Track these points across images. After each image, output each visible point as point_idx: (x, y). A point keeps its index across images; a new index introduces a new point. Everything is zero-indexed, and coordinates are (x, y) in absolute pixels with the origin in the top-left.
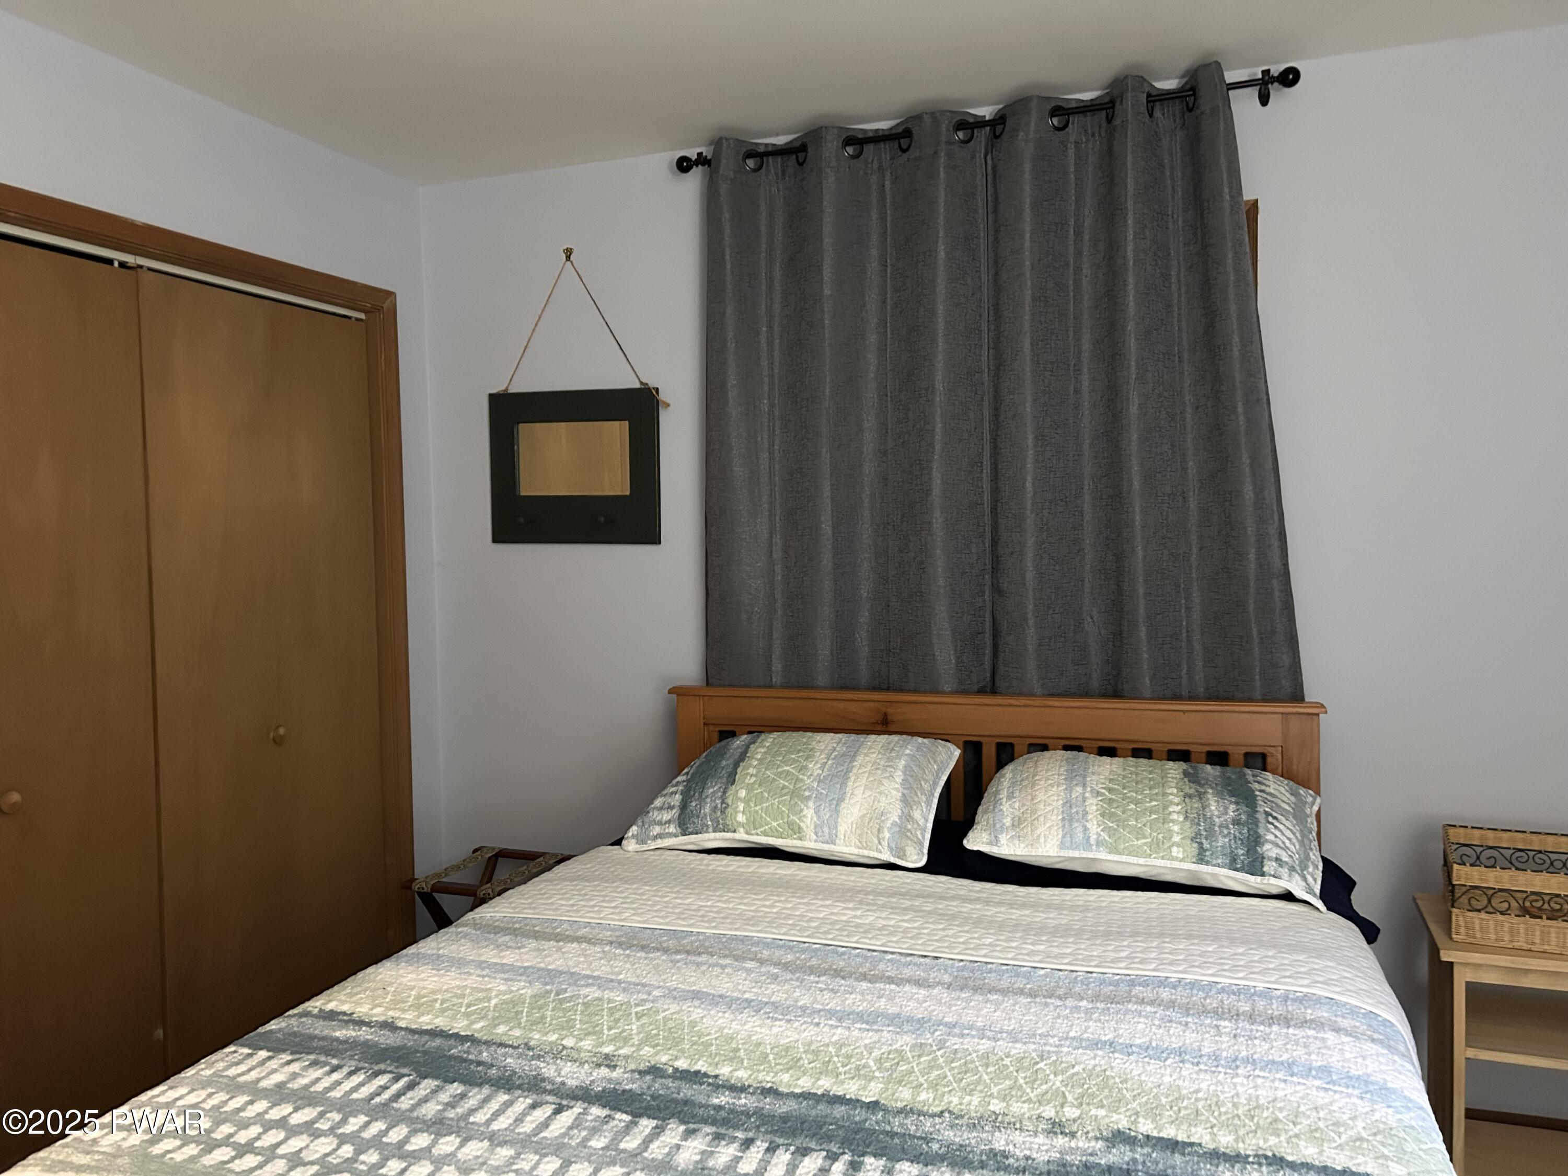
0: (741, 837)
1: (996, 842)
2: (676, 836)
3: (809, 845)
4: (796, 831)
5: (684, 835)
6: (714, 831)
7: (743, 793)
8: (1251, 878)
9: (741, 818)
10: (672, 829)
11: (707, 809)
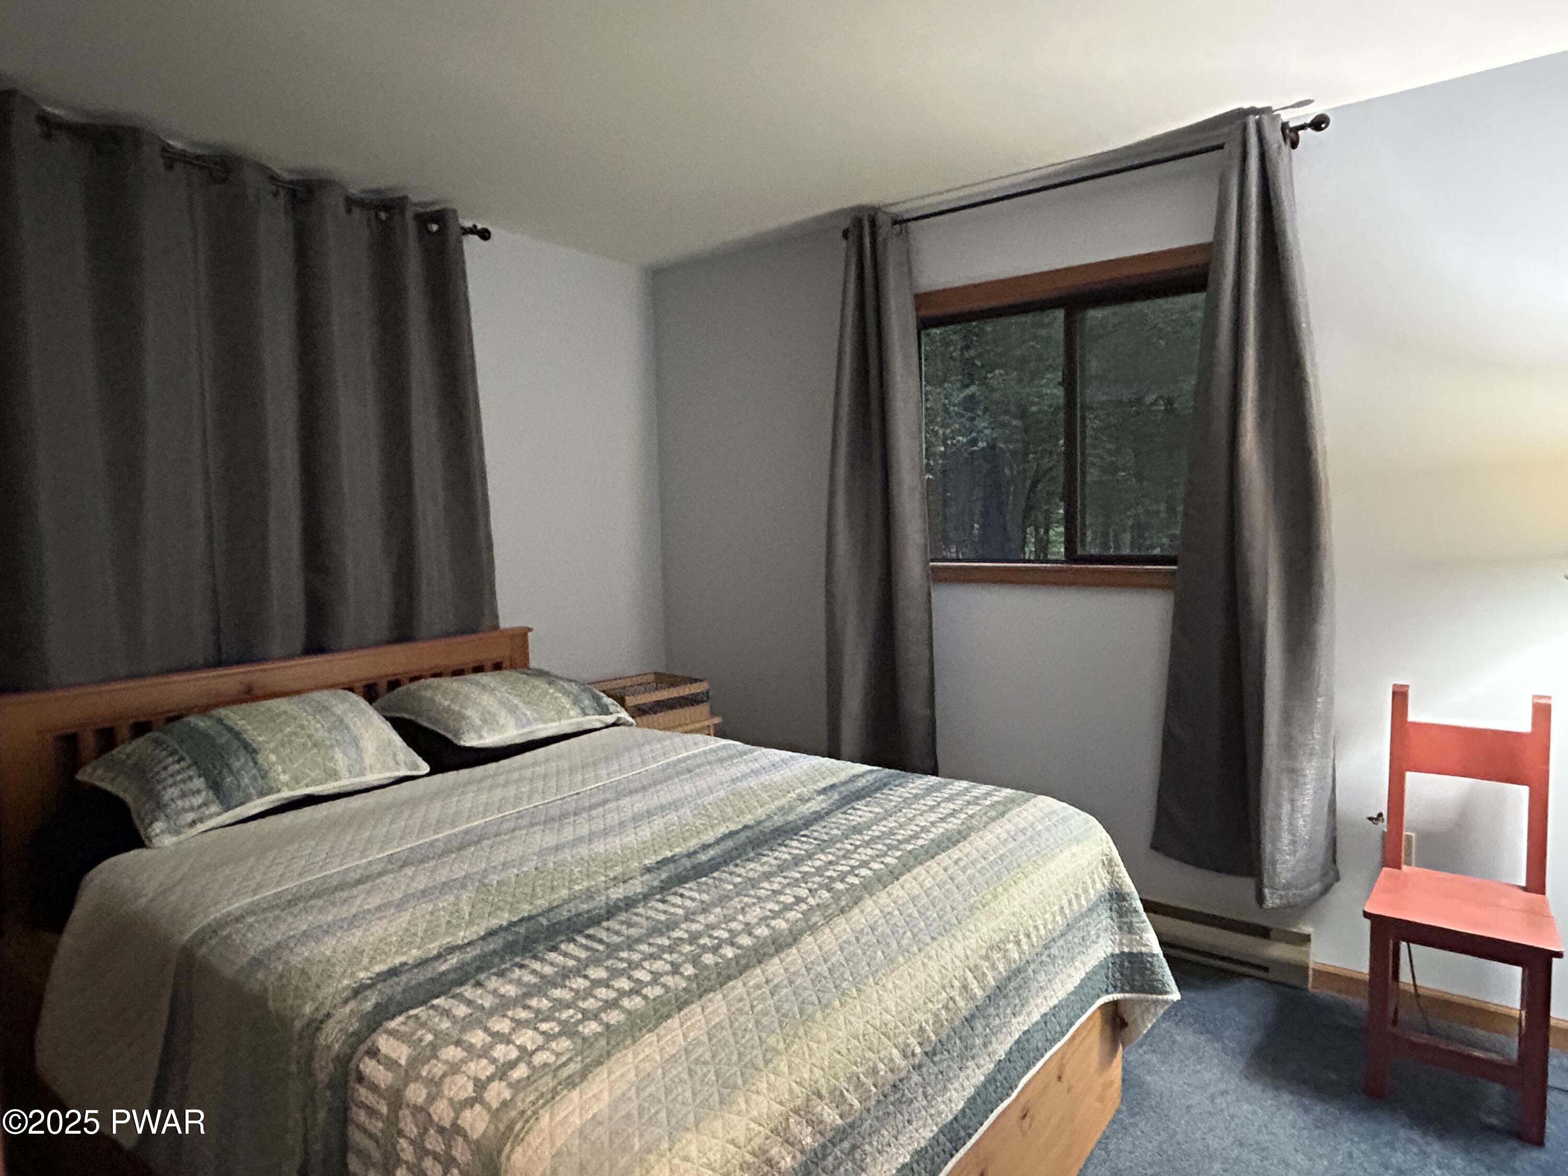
0: (287, 794)
1: (481, 737)
2: (219, 814)
3: (345, 783)
4: (334, 775)
5: (228, 809)
6: (259, 797)
7: (273, 758)
8: (603, 717)
9: (284, 778)
10: (214, 809)
11: (246, 781)
